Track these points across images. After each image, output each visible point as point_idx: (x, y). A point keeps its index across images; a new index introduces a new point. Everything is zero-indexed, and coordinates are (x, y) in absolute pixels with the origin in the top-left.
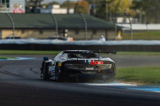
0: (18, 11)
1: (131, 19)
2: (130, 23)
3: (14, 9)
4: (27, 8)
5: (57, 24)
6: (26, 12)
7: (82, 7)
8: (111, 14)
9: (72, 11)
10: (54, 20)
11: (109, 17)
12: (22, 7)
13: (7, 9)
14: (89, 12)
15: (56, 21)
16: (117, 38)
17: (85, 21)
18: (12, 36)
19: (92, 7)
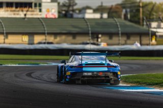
0: (50, 16)
4: (59, 12)
5: (90, 29)
6: (59, 17)
7: (116, 12)
8: (145, 18)
9: (105, 16)
12: (55, 12)
13: (40, 13)
14: (123, 17)
15: (89, 26)
16: (151, 43)
17: (119, 26)
18: (44, 41)
19: (126, 12)
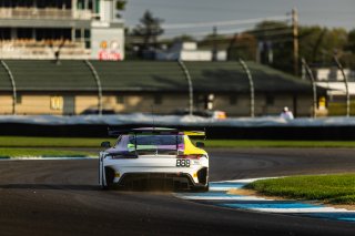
0: (108, 56)
1: (346, 72)
2: (344, 81)
3: (100, 50)
4: (127, 49)
5: (190, 83)
6: (127, 57)
7: (244, 48)
8: (303, 61)
9: (222, 55)
10: (186, 75)
11: (300, 68)
12: (118, 47)
13: (87, 51)
14: (258, 57)
15: (189, 77)
16: (317, 111)
17: (250, 77)
18: (96, 108)
19: (265, 47)
